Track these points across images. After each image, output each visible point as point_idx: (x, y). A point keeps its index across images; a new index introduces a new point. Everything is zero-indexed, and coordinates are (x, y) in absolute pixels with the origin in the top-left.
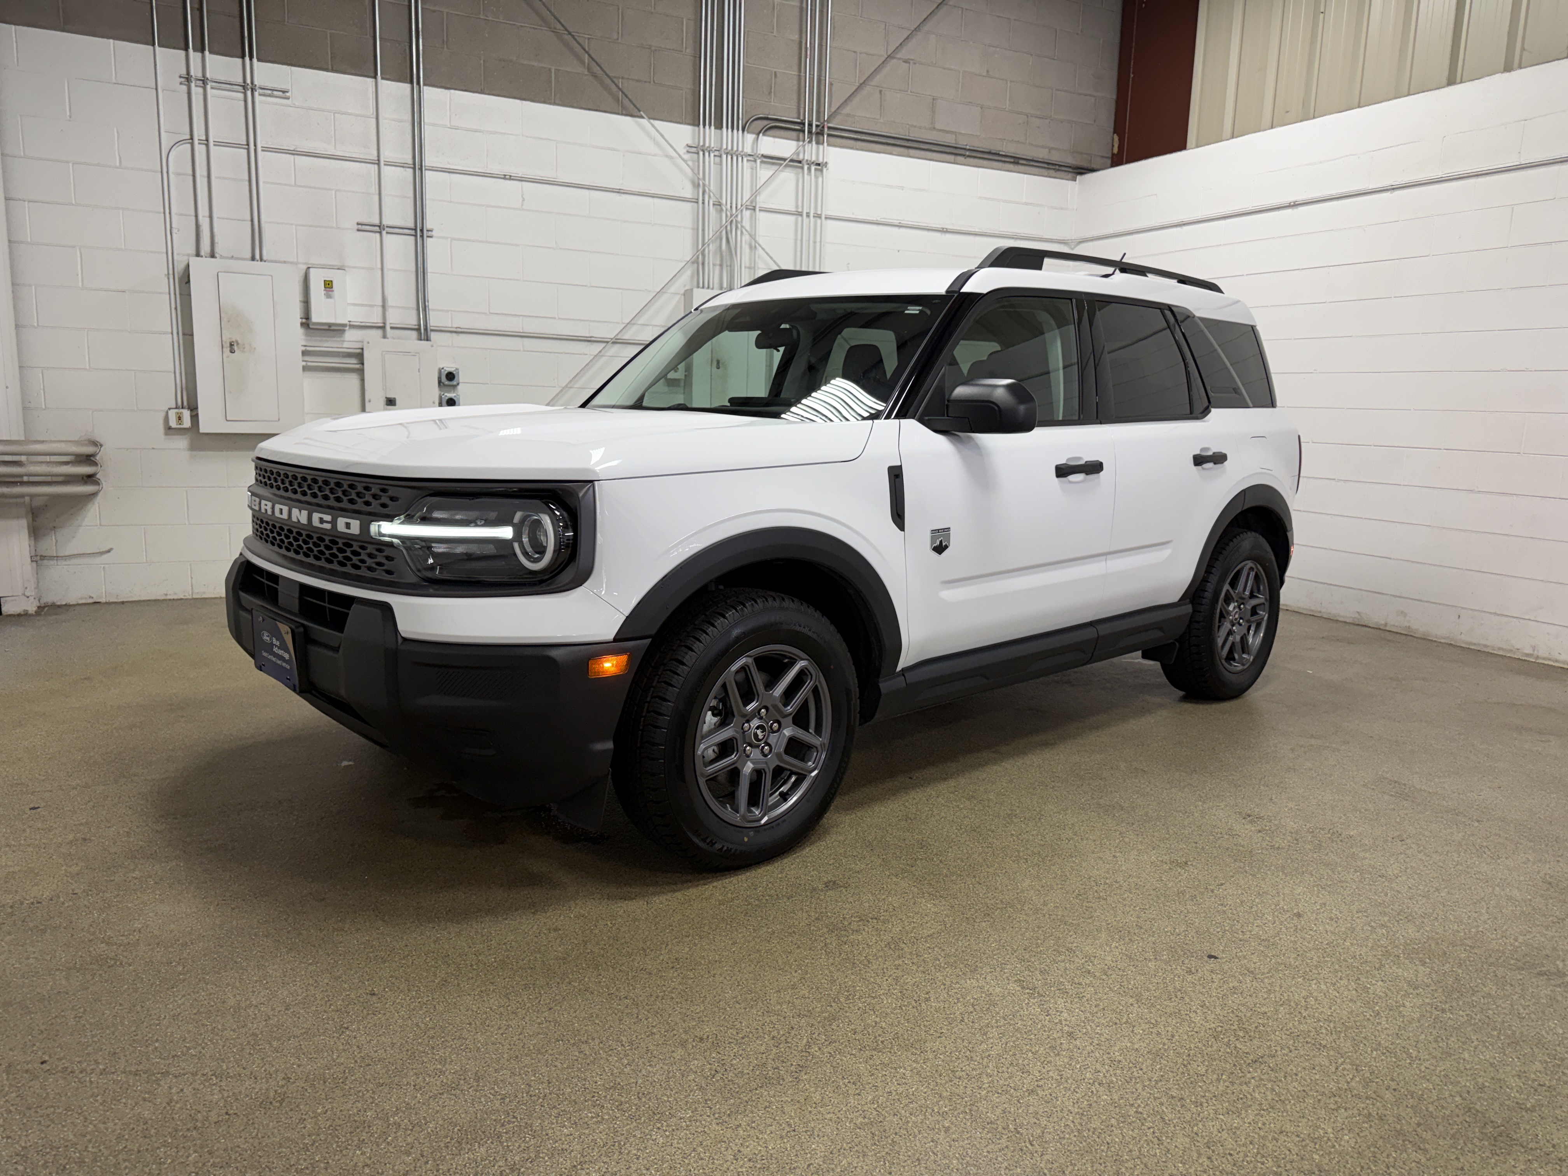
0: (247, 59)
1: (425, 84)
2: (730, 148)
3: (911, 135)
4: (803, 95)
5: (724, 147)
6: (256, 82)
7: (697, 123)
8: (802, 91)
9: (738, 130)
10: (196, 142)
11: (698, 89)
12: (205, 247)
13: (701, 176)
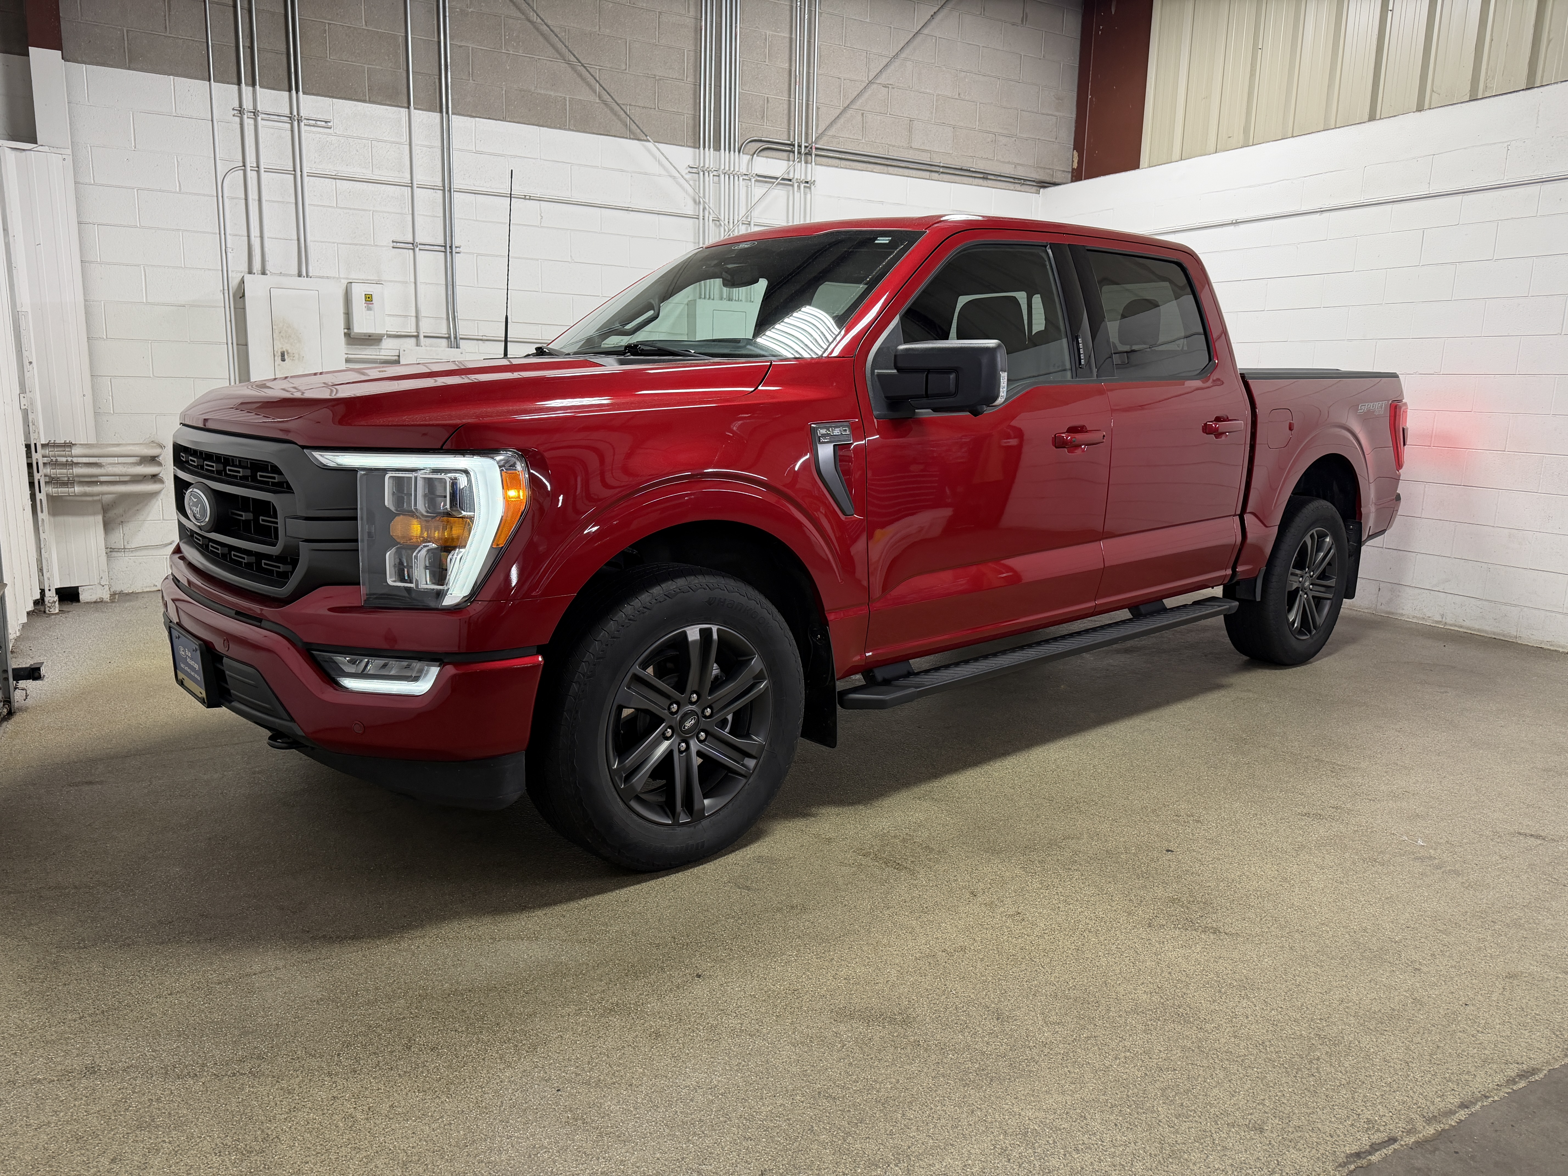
0: (294, 92)
1: (453, 114)
2: (727, 168)
3: (890, 154)
4: (792, 118)
5: (723, 167)
6: (302, 114)
7: (698, 146)
8: (792, 114)
9: (735, 152)
10: (248, 169)
11: (698, 114)
12: (257, 266)
13: (702, 195)
